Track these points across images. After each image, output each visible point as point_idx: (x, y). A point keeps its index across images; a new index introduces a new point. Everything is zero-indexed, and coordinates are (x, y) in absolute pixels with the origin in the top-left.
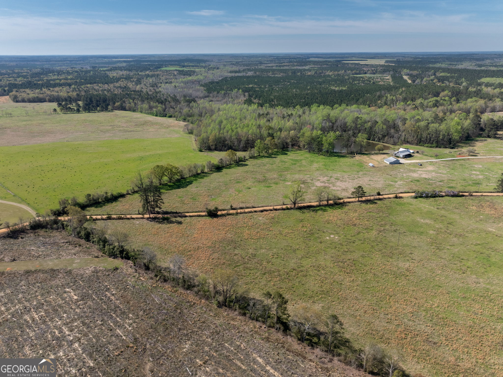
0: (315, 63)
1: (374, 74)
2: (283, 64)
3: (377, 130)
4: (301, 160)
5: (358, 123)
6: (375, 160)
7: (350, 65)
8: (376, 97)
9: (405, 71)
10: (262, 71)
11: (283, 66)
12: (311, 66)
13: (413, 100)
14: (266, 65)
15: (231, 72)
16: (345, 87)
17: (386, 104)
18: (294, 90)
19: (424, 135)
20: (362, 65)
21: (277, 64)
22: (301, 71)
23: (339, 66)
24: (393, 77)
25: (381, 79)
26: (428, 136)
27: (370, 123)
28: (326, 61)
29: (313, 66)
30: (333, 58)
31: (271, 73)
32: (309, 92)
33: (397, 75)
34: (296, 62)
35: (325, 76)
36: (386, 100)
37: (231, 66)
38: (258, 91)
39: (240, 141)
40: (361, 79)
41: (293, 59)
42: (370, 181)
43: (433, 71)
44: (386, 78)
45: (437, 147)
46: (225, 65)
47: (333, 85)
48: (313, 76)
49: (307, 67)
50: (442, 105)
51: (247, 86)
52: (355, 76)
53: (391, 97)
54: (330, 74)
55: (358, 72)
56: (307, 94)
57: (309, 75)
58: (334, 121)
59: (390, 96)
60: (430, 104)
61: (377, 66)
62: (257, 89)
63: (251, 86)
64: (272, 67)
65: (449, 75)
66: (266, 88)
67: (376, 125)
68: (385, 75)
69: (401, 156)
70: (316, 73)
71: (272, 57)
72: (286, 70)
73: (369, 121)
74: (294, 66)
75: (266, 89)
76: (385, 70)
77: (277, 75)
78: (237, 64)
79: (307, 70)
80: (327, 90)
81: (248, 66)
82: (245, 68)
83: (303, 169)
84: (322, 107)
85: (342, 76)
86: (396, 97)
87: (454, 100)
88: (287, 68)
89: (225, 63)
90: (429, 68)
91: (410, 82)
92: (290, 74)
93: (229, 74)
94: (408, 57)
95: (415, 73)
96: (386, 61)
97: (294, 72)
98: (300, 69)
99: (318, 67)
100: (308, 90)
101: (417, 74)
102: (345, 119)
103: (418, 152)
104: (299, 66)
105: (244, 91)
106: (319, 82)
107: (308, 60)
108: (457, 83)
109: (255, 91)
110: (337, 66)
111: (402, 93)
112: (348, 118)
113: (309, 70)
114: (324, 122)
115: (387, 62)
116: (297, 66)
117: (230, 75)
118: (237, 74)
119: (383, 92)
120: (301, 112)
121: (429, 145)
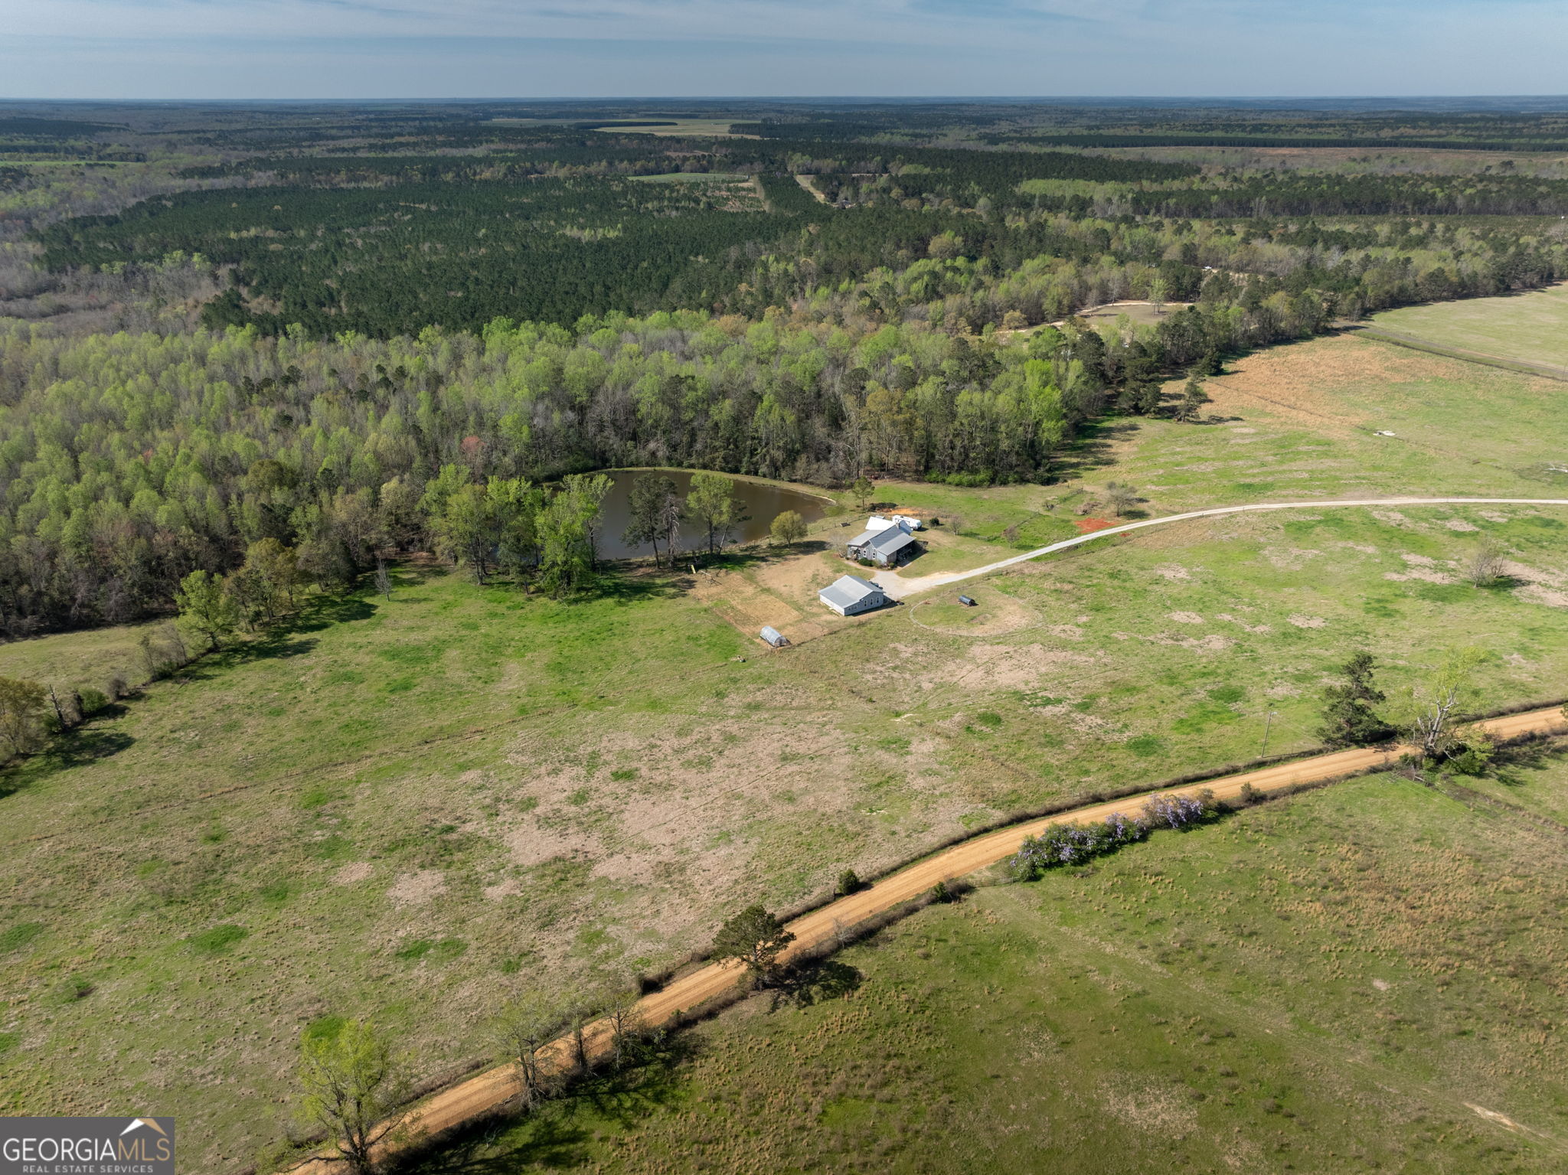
0: (506, 133)
1: (705, 170)
2: (397, 139)
3: (763, 433)
4: (439, 647)
5: (683, 402)
6: (780, 596)
7: (624, 141)
8: (730, 267)
9: (798, 160)
10: (311, 166)
11: (395, 147)
12: (493, 146)
13: (856, 274)
14: (331, 144)
15: (187, 173)
16: (614, 228)
17: (768, 297)
18: (426, 247)
19: (941, 437)
20: (661, 139)
21: (372, 141)
22: (458, 166)
23: (589, 143)
24: (767, 182)
25: (729, 189)
26: (958, 443)
27: (728, 402)
28: (546, 128)
29: (501, 146)
30: (567, 115)
31: (343, 175)
32: (483, 250)
33: (778, 174)
34: (440, 132)
35: (541, 183)
36: (766, 278)
37: (197, 147)
38: (279, 255)
39: (102, 574)
40: (667, 193)
41: (433, 119)
42: (785, 758)
43: (879, 158)
44: (745, 185)
45: (992, 481)
46: (172, 146)
47: (573, 223)
48: (499, 182)
49: (479, 152)
50: (952, 289)
51: (233, 235)
52: (645, 179)
53: (782, 266)
54: (562, 173)
55: (652, 164)
56: (474, 265)
57: (486, 182)
58: (584, 398)
59: (777, 260)
60: (915, 287)
61: (708, 143)
62: (272, 247)
63: (253, 232)
64: (355, 149)
65: (927, 171)
66: (313, 237)
67: (754, 408)
68: (738, 176)
69: (882, 558)
70: (511, 170)
71: (360, 113)
72: (403, 161)
73: (725, 394)
74: (436, 145)
75: (313, 246)
76: (736, 155)
77: (366, 184)
78: (223, 139)
79: (479, 161)
80: (550, 243)
81: (263, 149)
82: (253, 154)
83: (445, 720)
84: (527, 331)
85: (602, 183)
86: (797, 264)
87: (986, 271)
88: (410, 153)
89: (175, 137)
90: (864, 148)
91: (820, 197)
92: (417, 177)
93: (179, 182)
94: (793, 112)
95: (827, 165)
96: (733, 126)
97: (433, 169)
98: (453, 158)
99: (518, 151)
100: (479, 243)
101: (835, 171)
102: (627, 386)
103: (935, 523)
104: (451, 145)
105: (215, 259)
106: (521, 206)
107: (484, 123)
108: (959, 198)
109: (263, 257)
110: (583, 144)
111: (811, 243)
112: (638, 385)
113: (488, 162)
114: (540, 407)
115: (735, 128)
116: (444, 145)
117: (179, 184)
118: (207, 183)
119: (749, 246)
120: (440, 363)
121: (966, 477)
